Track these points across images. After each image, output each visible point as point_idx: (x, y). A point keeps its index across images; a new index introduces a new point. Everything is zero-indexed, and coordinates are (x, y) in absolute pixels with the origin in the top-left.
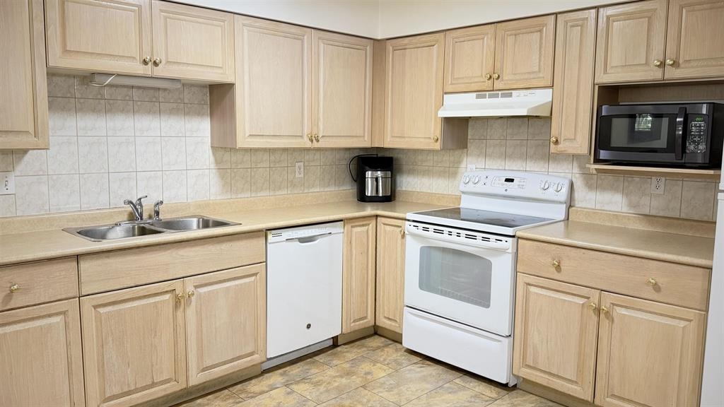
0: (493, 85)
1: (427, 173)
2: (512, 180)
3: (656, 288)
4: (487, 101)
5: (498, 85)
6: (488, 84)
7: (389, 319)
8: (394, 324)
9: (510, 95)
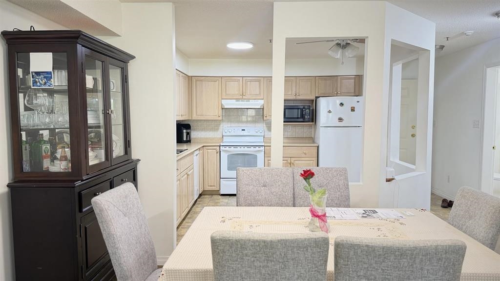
0: (242, 97)
1: (204, 130)
2: (244, 130)
3: (305, 154)
4: (240, 102)
5: (244, 97)
6: (241, 97)
7: (211, 186)
8: (213, 187)
9: (249, 101)
